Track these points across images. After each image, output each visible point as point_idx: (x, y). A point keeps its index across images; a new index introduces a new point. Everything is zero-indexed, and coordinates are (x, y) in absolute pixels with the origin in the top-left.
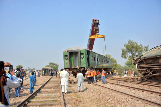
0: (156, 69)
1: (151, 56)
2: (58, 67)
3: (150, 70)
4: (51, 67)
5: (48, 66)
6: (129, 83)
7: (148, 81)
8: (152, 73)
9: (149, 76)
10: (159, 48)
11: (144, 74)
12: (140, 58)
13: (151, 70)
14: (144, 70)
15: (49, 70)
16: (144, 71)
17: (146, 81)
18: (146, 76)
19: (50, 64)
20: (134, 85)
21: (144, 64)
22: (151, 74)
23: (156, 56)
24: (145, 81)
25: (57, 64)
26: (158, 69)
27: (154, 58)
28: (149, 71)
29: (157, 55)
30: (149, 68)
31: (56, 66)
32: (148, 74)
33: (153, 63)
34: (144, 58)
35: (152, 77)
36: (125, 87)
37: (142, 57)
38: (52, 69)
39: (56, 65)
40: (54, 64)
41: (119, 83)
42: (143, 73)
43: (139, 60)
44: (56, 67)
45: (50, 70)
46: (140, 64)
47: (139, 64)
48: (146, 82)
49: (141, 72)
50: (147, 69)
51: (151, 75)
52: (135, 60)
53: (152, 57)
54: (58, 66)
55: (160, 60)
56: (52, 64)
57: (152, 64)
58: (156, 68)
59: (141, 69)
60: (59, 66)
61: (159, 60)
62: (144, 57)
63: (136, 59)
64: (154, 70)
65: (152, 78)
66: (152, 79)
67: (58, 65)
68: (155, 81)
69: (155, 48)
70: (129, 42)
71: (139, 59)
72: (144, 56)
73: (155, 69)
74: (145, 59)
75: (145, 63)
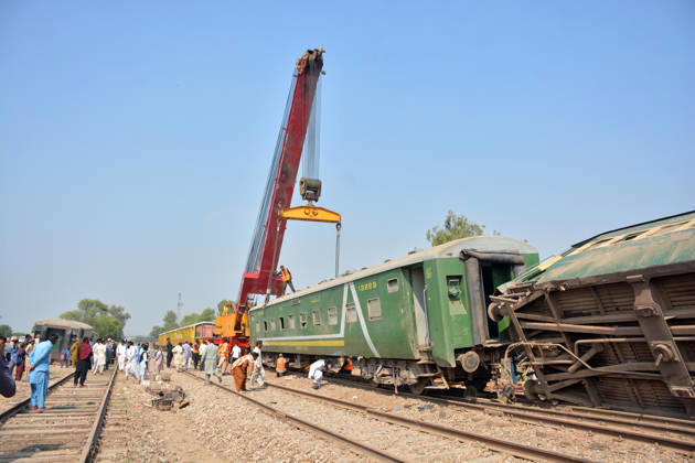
0: (611, 343)
1: (589, 278)
2: (124, 324)
3: (579, 345)
4: (85, 321)
5: (74, 316)
6: (474, 412)
7: (561, 402)
8: (587, 362)
9: (570, 376)
10: (621, 237)
11: (545, 365)
12: (530, 288)
13: (582, 350)
14: (548, 344)
15: (68, 333)
16: (544, 350)
17: (554, 400)
18: (553, 377)
19: (86, 305)
20: (502, 426)
21: (550, 319)
22: (583, 367)
23: (618, 274)
24: (547, 403)
25: (120, 309)
26: (618, 343)
27: (607, 286)
28: (576, 350)
29: (625, 270)
30: (573, 336)
31: (115, 320)
32: (569, 365)
33: (598, 313)
34: (550, 287)
35: (584, 382)
36: (469, 443)
37: (541, 280)
38: (83, 331)
39: (116, 311)
40: (104, 309)
41: (421, 409)
42: (538, 362)
43: (528, 294)
44: (116, 323)
45: (72, 336)
46: (529, 316)
47: (522, 315)
48: (553, 410)
49: (531, 355)
50: (564, 339)
51: (583, 374)
52: (506, 294)
53: (594, 281)
54: (123, 318)
55: (637, 298)
56: (93, 308)
57: (589, 314)
58: (608, 336)
59: (533, 343)
60: (128, 316)
61: (634, 296)
62: (553, 282)
63: (511, 290)
64: (601, 349)
65: (587, 386)
66: (586, 392)
67: (124, 313)
68: (601, 404)
69: (600, 239)
70: (448, 223)
71: (523, 289)
72: (555, 275)
73: (601, 343)
74: (555, 293)
75: (554, 313)
